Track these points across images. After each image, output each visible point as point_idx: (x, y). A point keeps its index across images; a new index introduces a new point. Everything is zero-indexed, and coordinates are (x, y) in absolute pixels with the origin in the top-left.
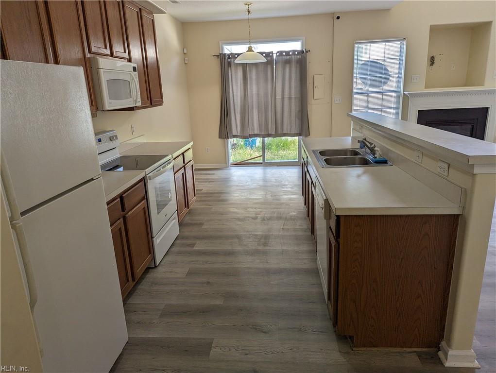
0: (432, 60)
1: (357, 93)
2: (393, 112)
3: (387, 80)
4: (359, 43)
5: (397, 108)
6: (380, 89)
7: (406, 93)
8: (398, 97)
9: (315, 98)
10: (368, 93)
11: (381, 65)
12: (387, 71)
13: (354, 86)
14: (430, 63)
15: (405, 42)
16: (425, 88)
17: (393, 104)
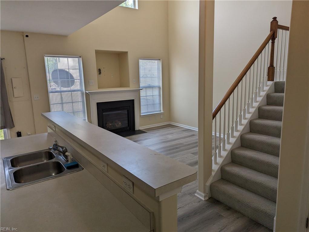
0: (100, 71)
1: (52, 92)
2: (81, 104)
3: (73, 82)
4: (47, 56)
5: (83, 102)
6: (69, 89)
7: (87, 92)
8: (82, 94)
9: (15, 96)
10: (61, 92)
11: (67, 73)
12: (72, 77)
13: (49, 87)
14: (98, 73)
15: (81, 59)
16: (98, 88)
17: (80, 99)
